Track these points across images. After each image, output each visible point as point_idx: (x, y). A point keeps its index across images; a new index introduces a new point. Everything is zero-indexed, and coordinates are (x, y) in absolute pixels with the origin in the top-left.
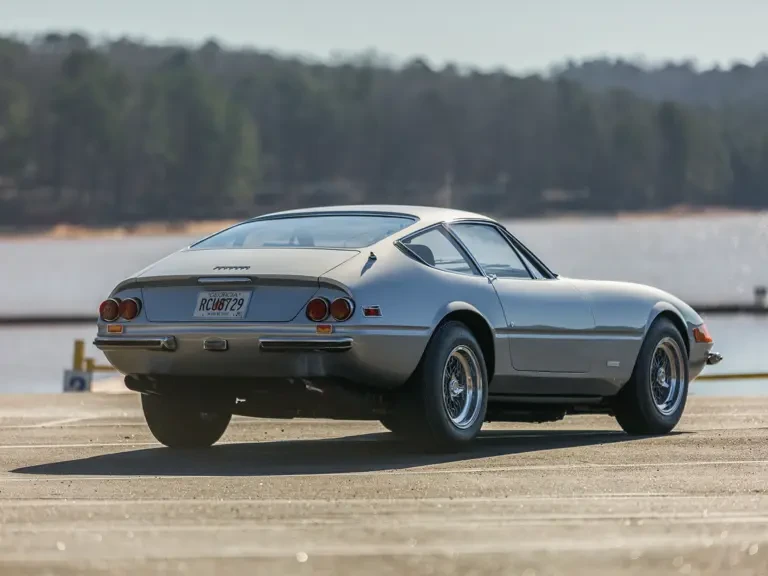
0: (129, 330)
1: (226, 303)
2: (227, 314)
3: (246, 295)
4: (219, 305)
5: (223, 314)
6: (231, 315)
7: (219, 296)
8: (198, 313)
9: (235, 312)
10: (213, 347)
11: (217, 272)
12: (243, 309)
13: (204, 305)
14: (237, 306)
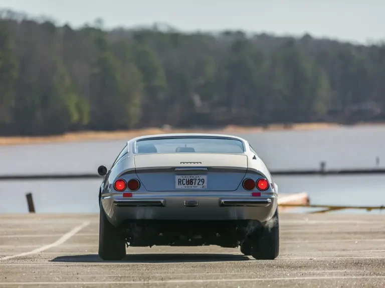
0: (133, 195)
1: (194, 181)
2: (196, 187)
3: (205, 177)
4: (190, 182)
5: (194, 187)
6: (199, 187)
7: (189, 177)
8: (178, 187)
9: (201, 186)
10: (191, 204)
11: (183, 165)
12: (205, 184)
13: (180, 182)
14: (201, 183)
